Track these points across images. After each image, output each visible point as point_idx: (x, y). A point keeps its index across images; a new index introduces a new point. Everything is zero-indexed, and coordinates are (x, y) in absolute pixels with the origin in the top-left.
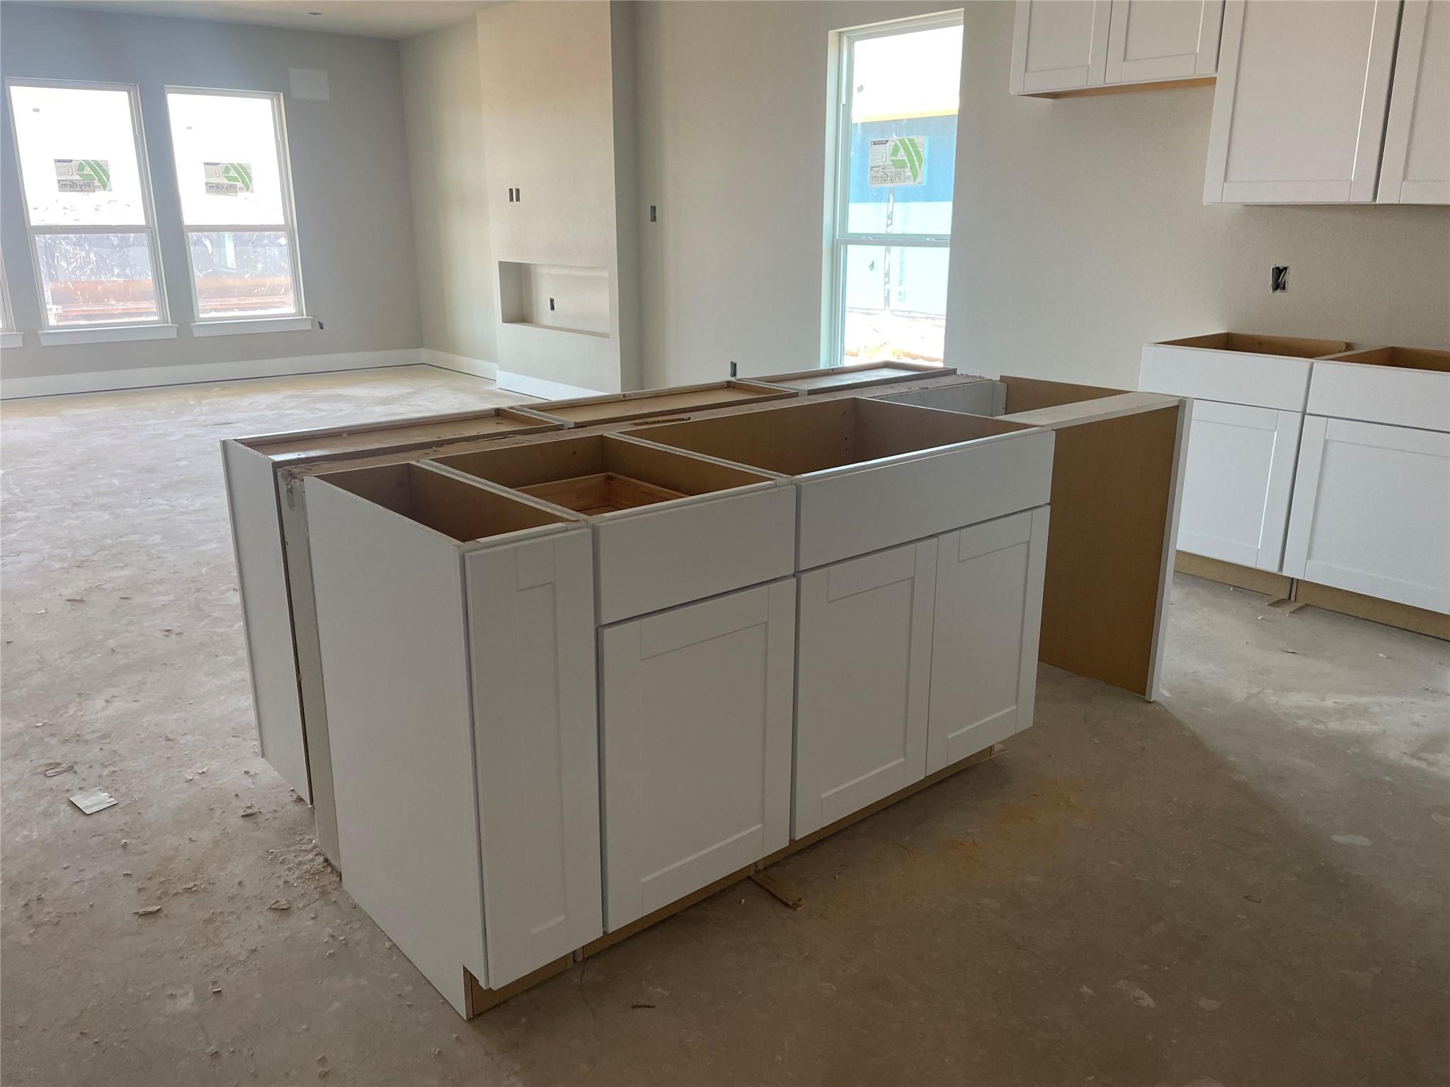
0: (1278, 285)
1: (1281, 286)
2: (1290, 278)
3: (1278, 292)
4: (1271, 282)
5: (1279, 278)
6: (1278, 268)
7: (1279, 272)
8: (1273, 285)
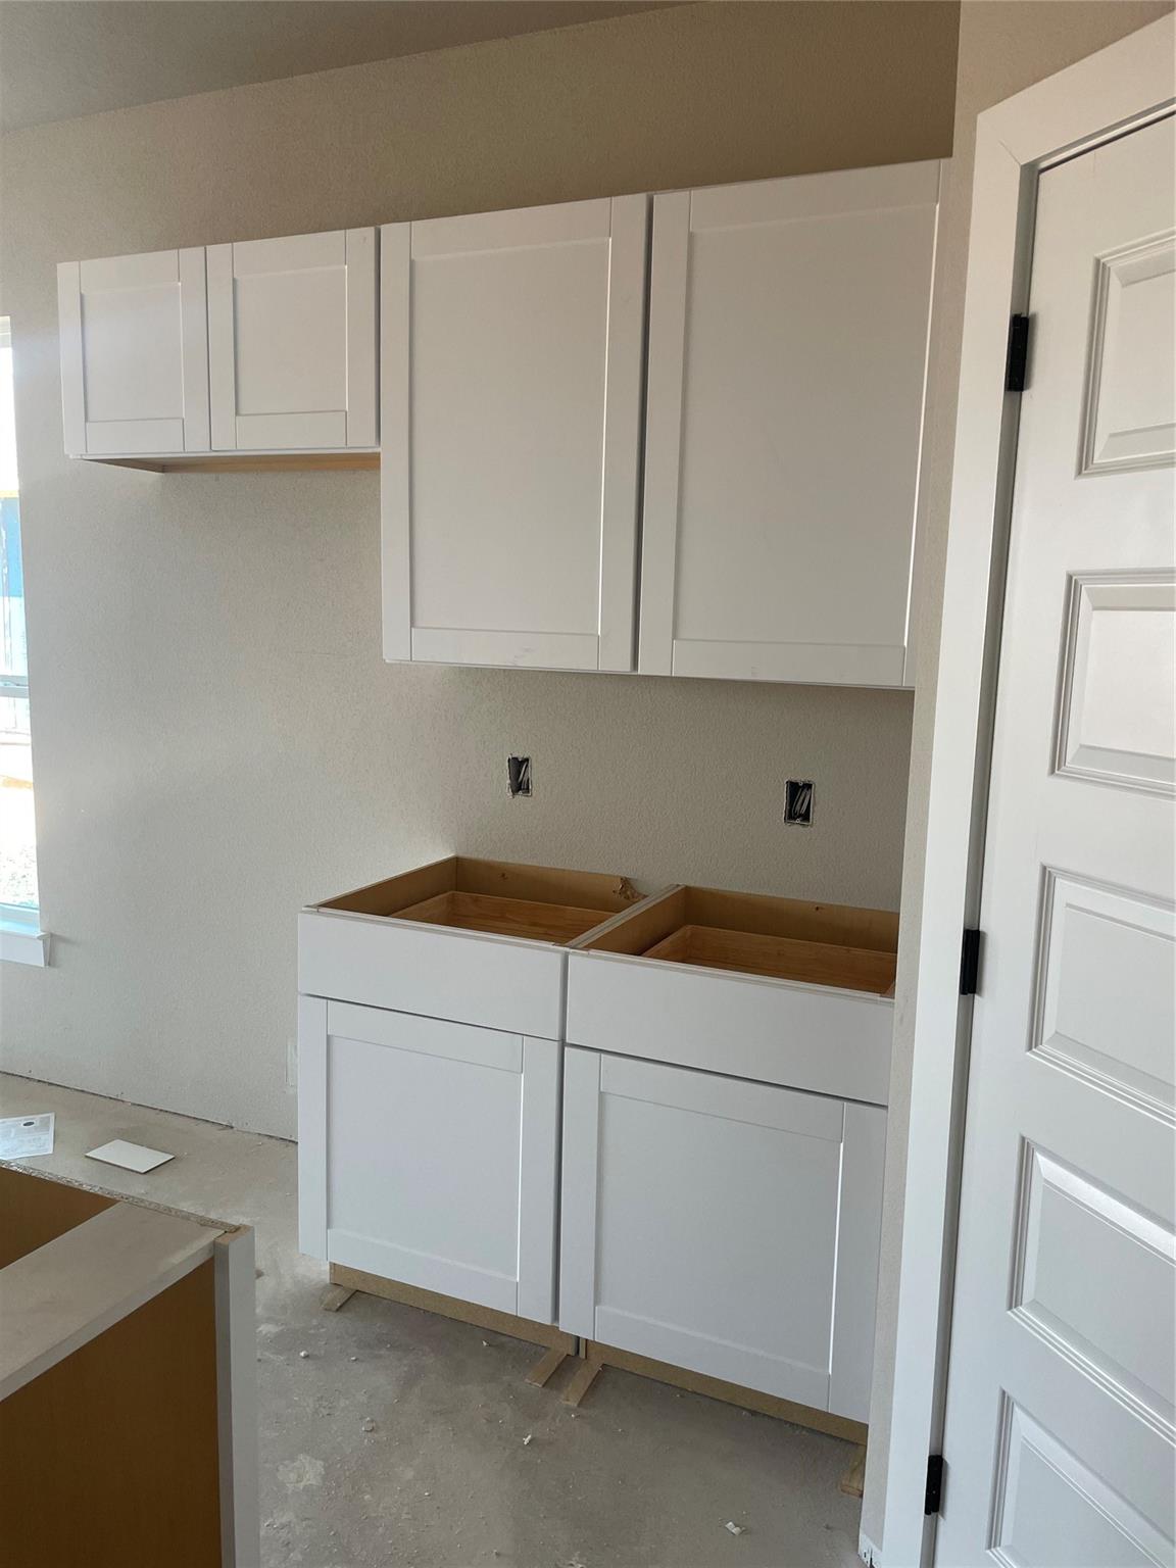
0: (520, 786)
1: (524, 786)
2: (535, 774)
3: (520, 796)
4: (508, 781)
5: (519, 775)
6: (515, 759)
7: (518, 765)
8: (511, 785)
